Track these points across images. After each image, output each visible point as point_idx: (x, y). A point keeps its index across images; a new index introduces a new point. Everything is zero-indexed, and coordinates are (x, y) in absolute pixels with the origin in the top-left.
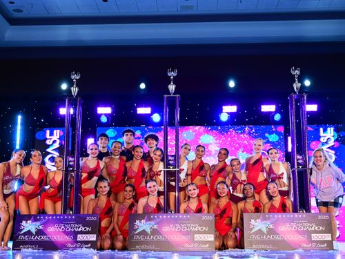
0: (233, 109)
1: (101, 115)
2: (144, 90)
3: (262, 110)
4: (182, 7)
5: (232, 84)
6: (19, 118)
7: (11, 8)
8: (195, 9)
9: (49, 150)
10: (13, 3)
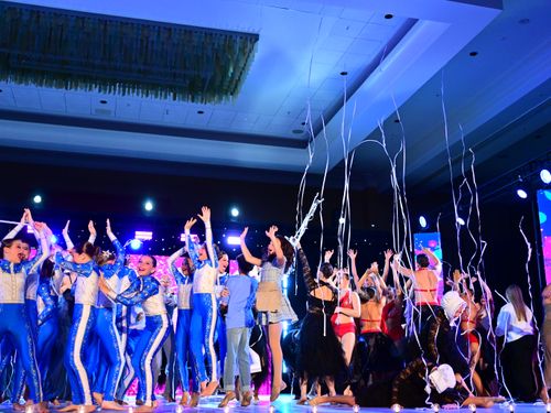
0: (148, 236)
2: (38, 204)
3: (181, 239)
4: (96, 111)
5: (149, 206)
8: (113, 114)
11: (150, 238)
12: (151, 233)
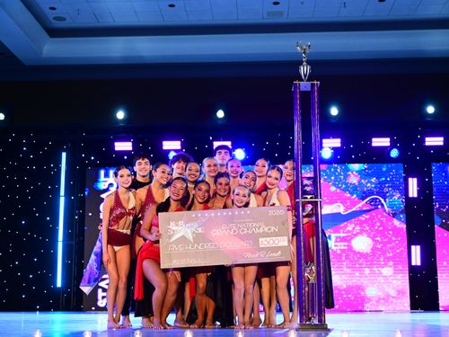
0: (337, 143)
1: (169, 151)
2: (222, 119)
3: (374, 144)
4: (269, 14)
5: (334, 111)
6: (64, 155)
7: (51, 15)
8: (285, 16)
9: (103, 196)
10: (53, 9)
11: (339, 145)
12: (339, 140)
